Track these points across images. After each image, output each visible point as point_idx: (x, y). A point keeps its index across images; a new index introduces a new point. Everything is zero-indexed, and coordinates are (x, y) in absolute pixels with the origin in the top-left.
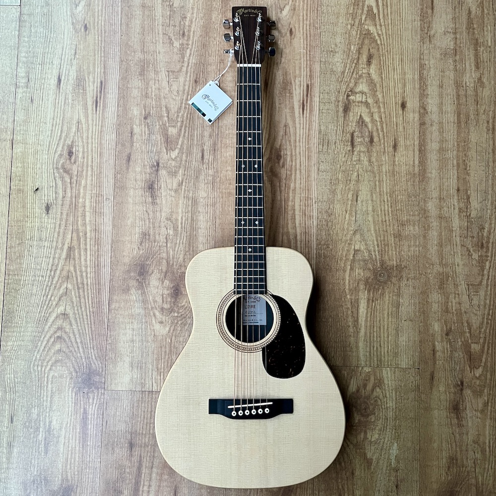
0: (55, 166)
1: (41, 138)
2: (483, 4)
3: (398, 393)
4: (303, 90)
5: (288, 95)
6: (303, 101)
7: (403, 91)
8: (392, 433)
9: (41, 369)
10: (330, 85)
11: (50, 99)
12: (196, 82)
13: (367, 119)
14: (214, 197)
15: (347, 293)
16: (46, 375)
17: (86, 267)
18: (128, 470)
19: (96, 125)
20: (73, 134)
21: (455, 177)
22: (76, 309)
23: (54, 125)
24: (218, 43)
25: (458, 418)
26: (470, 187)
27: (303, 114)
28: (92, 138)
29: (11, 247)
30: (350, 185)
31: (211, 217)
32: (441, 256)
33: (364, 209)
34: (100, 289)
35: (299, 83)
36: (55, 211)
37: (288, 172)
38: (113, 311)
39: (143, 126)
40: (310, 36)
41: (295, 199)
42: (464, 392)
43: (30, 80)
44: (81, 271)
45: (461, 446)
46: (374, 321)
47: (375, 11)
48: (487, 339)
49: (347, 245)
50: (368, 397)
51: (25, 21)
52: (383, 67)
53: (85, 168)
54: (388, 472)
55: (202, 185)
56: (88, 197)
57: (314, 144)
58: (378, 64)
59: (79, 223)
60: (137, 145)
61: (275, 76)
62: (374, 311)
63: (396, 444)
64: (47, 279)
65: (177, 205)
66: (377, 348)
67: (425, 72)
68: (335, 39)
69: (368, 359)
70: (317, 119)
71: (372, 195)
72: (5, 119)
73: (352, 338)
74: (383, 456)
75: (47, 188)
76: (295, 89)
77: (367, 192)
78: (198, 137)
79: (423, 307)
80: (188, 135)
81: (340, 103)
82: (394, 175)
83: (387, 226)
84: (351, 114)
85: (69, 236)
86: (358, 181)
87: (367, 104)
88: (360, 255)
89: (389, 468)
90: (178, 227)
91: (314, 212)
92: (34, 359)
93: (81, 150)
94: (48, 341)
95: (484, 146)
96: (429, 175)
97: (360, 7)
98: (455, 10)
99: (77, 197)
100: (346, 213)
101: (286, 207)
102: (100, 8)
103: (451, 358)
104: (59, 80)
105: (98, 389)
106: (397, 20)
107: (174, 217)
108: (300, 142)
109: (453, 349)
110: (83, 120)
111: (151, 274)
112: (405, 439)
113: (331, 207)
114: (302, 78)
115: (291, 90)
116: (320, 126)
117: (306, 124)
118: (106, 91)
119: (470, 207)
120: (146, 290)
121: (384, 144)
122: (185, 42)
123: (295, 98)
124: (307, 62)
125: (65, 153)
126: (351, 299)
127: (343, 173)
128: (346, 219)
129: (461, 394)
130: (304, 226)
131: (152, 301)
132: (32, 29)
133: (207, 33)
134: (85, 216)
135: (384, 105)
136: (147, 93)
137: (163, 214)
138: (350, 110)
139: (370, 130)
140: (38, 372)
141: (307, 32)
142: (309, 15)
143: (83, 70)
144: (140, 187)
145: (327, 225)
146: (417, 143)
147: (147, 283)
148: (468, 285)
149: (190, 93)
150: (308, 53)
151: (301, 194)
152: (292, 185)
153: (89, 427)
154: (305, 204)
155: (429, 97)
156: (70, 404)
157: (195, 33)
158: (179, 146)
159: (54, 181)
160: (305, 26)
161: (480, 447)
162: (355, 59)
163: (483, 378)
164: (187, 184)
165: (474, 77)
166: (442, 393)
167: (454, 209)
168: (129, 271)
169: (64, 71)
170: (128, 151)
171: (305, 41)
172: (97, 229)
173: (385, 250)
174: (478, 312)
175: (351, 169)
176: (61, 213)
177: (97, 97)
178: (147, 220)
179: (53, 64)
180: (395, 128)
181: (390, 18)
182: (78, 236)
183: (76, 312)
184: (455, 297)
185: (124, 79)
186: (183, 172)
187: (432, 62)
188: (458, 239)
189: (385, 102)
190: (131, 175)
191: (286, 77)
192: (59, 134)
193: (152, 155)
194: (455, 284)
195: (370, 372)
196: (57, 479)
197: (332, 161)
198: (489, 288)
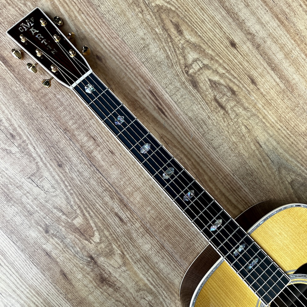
4: (150, 98)
6: (157, 106)
7: (224, 33)
12: (60, 166)
13: (216, 78)
14: (158, 241)
24: (48, 118)
27: (166, 116)
30: (247, 139)
31: (169, 257)
33: (271, 148)
39: (51, 240)
40: (117, 49)
41: (217, 186)
52: (193, 27)
57: (194, 132)
58: (188, 27)
60: (60, 259)
65: (135, 273)
68: (138, 35)
70: (180, 111)
76: (143, 102)
77: (263, 134)
78: (103, 207)
82: (270, 104)
86: (249, 131)
87: (206, 67)
88: (296, 184)
90: (151, 290)
91: (239, 182)
100: (261, 162)
107: (141, 285)
108: (183, 140)
113: (247, 168)
114: (141, 89)
115: (141, 106)
116: (186, 114)
117: (176, 123)
121: (244, 86)
123: (149, 109)
124: (133, 73)
127: (234, 135)
128: (265, 167)
130: (241, 199)
135: (219, 56)
136: (28, 211)
137: (132, 291)
138: (198, 82)
141: (111, 47)
144: (94, 287)
150: (128, 64)
151: (218, 178)
154: (227, 183)
155: (246, 21)
157: (22, 126)
158: (95, 229)
160: (105, 44)
164: (128, 251)
171: (117, 56)
180: (242, 67)
186: (116, 245)
189: (218, 53)
190: (78, 285)
193: (80, 255)
197: (218, 133)
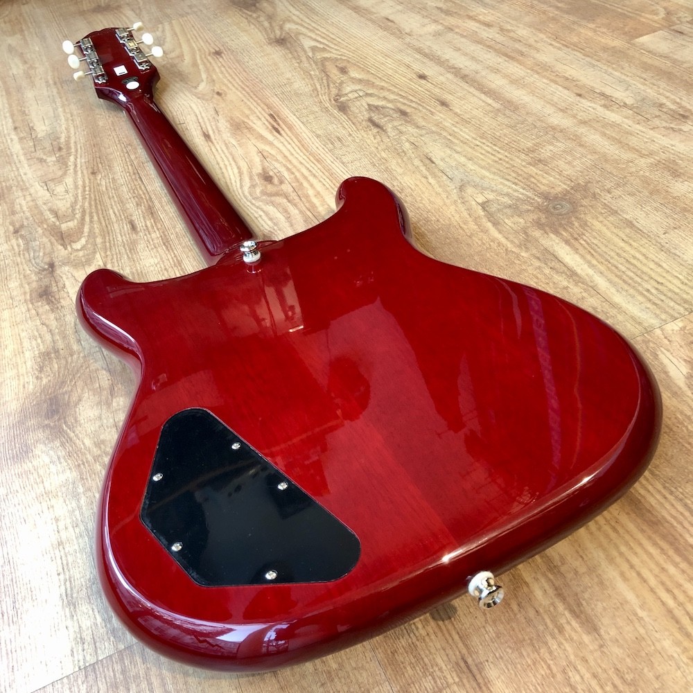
5: (246, 131)
15: (517, 252)
21: (560, 88)
26: (592, 87)
32: (633, 150)
35: (256, 118)
37: (294, 185)
46: (607, 260)
47: (322, 46)
49: (460, 205)
55: (145, 254)
61: (217, 126)
62: (593, 248)
66: (657, 289)
67: (427, 50)
69: (658, 312)
71: (452, 149)
73: (590, 300)
79: (676, 206)
80: (99, 219)
81: (330, 108)
83: (508, 163)
84: (353, 109)
95: (569, 58)
96: (521, 102)
97: (300, 51)
98: (420, 14)
111: (76, 404)
119: (616, 98)
120: (72, 435)
122: (64, 153)
126: (533, 255)
133: (95, 136)
139: (393, 107)
142: (236, 77)
146: (472, 90)
152: (311, 192)
162: (322, 77)
165: (492, 31)
167: (594, 109)
173: (532, 183)
175: (396, 143)
178: (48, 334)
187: (428, 43)
188: (637, 127)
191: (234, 121)
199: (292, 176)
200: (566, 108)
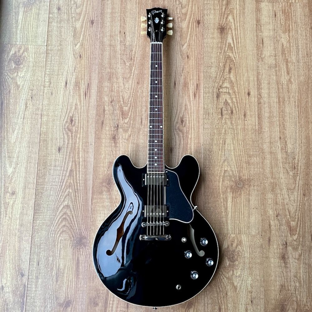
0: (63, 127)
1: (56, 113)
2: (290, 41)
3: (250, 249)
5: (187, 89)
8: (248, 272)
9: (55, 236)
10: (209, 84)
11: (61, 93)
15: (221, 194)
16: (57, 239)
17: (79, 180)
18: (101, 292)
19: (85, 106)
20: (73, 111)
21: (279, 131)
22: (74, 203)
23: (63, 106)
25: (285, 263)
26: (286, 136)
28: (83, 113)
29: (39, 170)
32: (272, 173)
34: (87, 192)
35: (193, 83)
36: (64, 150)
38: (94, 204)
42: (288, 248)
43: (51, 83)
44: (77, 183)
45: (287, 279)
46: (236, 209)
47: (232, 45)
48: (300, 219)
49: (220, 168)
50: (234, 251)
51: (48, 53)
53: (79, 128)
54: (246, 293)
55: (141, 137)
56: (81, 144)
59: (76, 157)
61: (180, 79)
62: (236, 203)
63: (250, 277)
64: (58, 187)
66: (238, 224)
67: (260, 76)
69: (233, 230)
71: (233, 141)
72: (38, 103)
73: (224, 218)
74: (243, 284)
75: (59, 139)
79: (263, 201)
80: (134, 111)
81: (215, 93)
83: (241, 158)
84: (221, 99)
85: (71, 164)
89: (246, 291)
92: (51, 230)
93: (77, 119)
94: (58, 221)
95: (293, 114)
96: (264, 130)
97: (224, 44)
98: (275, 45)
99: (75, 143)
101: (187, 148)
102: (88, 46)
103: (279, 229)
104: (66, 83)
105: (85, 246)
106: (244, 50)
109: (281, 225)
110: (79, 104)
112: (255, 275)
118: (91, 88)
119: (287, 147)
120: (111, 193)
122: (132, 63)
125: (69, 120)
126: (223, 197)
129: (286, 249)
131: (114, 199)
132: (53, 57)
133: (143, 58)
134: (79, 153)
139: (231, 107)
140: (53, 237)
142: (197, 48)
143: (79, 78)
145: (209, 157)
146: (257, 113)
147: (112, 188)
148: (288, 189)
149: (135, 89)
152: (190, 136)
153: (80, 268)
156: (70, 255)
159: (63, 135)
161: (298, 279)
162: (222, 70)
163: (298, 240)
165: (286, 78)
166: (275, 249)
167: (278, 148)
168: (102, 183)
169: (69, 78)
170: (102, 119)
172: (85, 160)
173: (241, 170)
174: (294, 204)
175: (221, 127)
176: (67, 152)
177: (86, 92)
178: (112, 155)
179: (63, 75)
181: (240, 48)
182: (76, 164)
183: (74, 204)
184: (281, 196)
185: (100, 82)
187: (264, 71)
188: (281, 164)
191: (186, 80)
192: (66, 111)
194: (280, 189)
195: (234, 237)
196: (62, 296)
198: (300, 190)
199: (189, 125)
200: (272, 142)
